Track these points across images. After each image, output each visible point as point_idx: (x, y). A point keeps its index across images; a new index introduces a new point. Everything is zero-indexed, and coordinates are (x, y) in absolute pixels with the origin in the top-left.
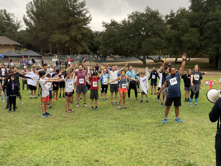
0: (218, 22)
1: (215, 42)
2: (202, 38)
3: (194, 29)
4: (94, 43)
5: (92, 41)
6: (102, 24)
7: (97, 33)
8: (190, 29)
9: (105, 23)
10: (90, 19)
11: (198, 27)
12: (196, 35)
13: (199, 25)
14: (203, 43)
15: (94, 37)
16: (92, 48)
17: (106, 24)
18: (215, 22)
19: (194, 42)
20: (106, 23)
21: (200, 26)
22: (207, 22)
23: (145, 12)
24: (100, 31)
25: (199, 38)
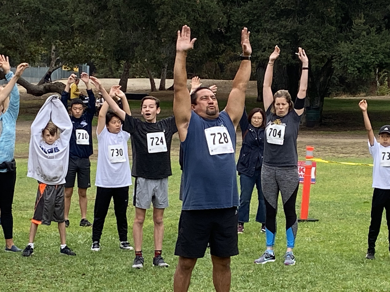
19: (202, 8)
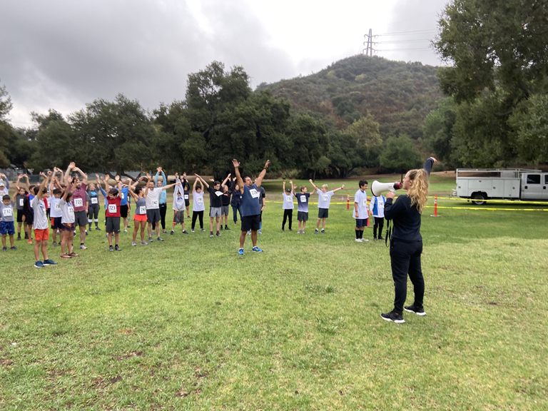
0: (229, 125)
1: (227, 153)
2: (208, 146)
3: (197, 134)
4: (18, 148)
5: (12, 145)
6: (31, 117)
7: (20, 132)
8: (192, 133)
9: (37, 115)
10: (8, 105)
11: (202, 131)
12: (201, 141)
13: (203, 128)
14: (211, 153)
15: (15, 138)
16: (14, 157)
17: (40, 117)
18: (225, 126)
19: (199, 151)
20: (39, 115)
21: (205, 129)
22: (213, 125)
23: (116, 103)
24: (27, 128)
25: (206, 145)
